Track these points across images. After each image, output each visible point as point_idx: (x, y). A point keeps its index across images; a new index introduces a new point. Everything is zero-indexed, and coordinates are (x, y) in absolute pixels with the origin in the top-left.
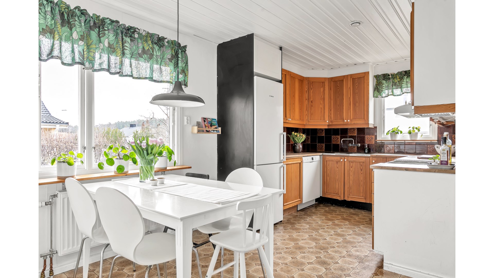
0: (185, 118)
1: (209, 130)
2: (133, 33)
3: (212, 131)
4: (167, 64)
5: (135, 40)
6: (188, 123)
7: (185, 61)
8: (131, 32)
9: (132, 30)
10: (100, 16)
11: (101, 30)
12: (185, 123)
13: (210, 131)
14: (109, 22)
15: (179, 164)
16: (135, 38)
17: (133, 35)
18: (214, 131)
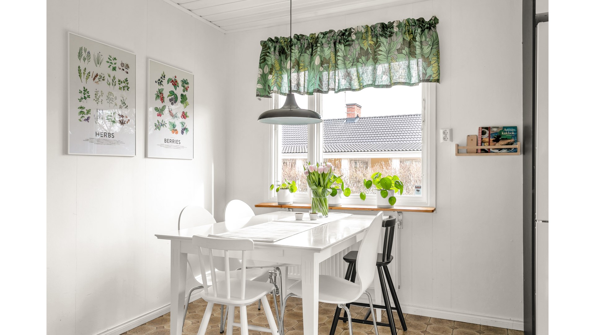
0: (441, 132)
1: (489, 149)
2: (350, 35)
3: (497, 151)
4: (395, 58)
5: (353, 44)
6: (444, 139)
7: (429, 43)
8: (346, 36)
9: (347, 33)
10: (315, 34)
11: (314, 49)
12: (441, 140)
13: (491, 150)
14: (322, 36)
15: (429, 205)
16: (353, 41)
17: (350, 39)
18: (500, 149)
